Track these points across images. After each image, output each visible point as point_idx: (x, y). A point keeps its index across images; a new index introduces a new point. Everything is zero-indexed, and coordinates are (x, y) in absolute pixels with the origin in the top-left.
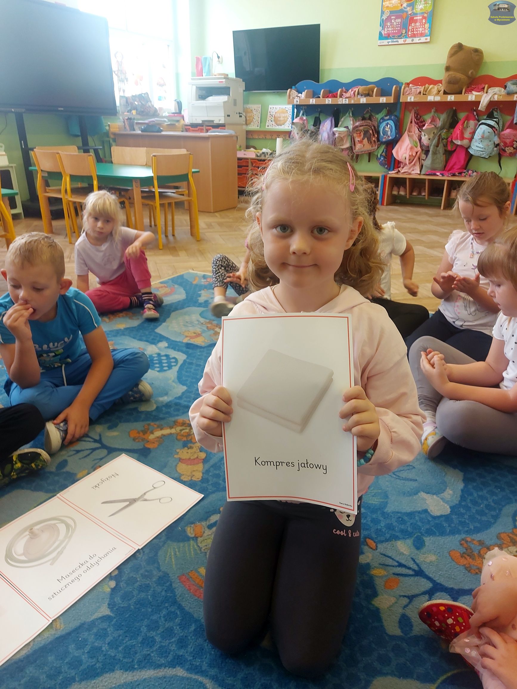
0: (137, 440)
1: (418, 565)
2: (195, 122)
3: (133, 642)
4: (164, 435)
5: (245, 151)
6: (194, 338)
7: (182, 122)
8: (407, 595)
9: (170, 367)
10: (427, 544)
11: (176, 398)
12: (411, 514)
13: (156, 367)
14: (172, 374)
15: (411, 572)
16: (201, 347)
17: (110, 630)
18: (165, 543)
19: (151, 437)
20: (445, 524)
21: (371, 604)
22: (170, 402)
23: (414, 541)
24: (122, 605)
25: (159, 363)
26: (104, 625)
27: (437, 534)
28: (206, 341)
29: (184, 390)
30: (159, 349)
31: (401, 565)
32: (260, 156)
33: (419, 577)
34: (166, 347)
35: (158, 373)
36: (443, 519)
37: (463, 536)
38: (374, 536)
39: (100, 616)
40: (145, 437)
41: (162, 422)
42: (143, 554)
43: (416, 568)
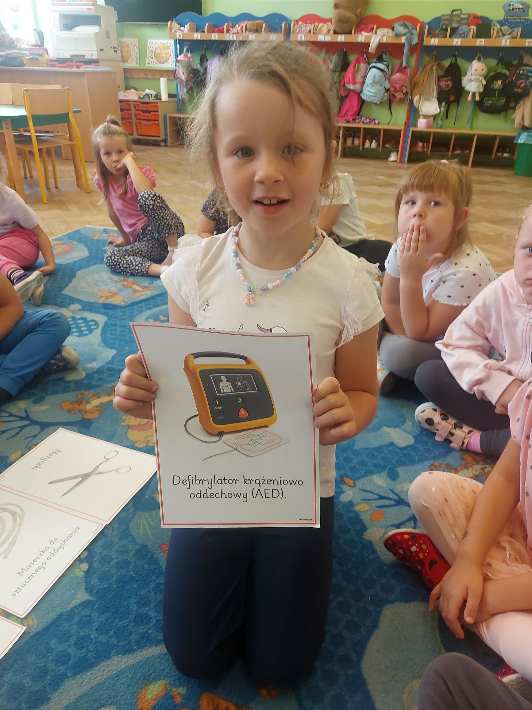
0: (72, 412)
1: (397, 495)
2: (62, 56)
3: (125, 623)
4: (103, 404)
5: (125, 92)
6: (110, 298)
7: (46, 57)
8: (394, 524)
9: (91, 331)
10: (400, 474)
11: (106, 363)
12: (379, 449)
13: (74, 332)
14: (95, 337)
15: (392, 503)
16: (122, 307)
17: (95, 615)
18: (134, 515)
19: (88, 407)
20: (413, 454)
21: (363, 538)
22: (101, 367)
23: (388, 473)
24: (102, 587)
25: (76, 327)
26: (87, 611)
27: (408, 463)
28: (125, 300)
29: (114, 354)
30: (72, 312)
31: (381, 497)
32: (143, 98)
33: (401, 506)
34: (80, 310)
35: (78, 339)
36: (409, 449)
37: (432, 462)
38: (350, 474)
39: (79, 603)
40: (81, 407)
41: (97, 390)
42: (113, 530)
43: (397, 498)
